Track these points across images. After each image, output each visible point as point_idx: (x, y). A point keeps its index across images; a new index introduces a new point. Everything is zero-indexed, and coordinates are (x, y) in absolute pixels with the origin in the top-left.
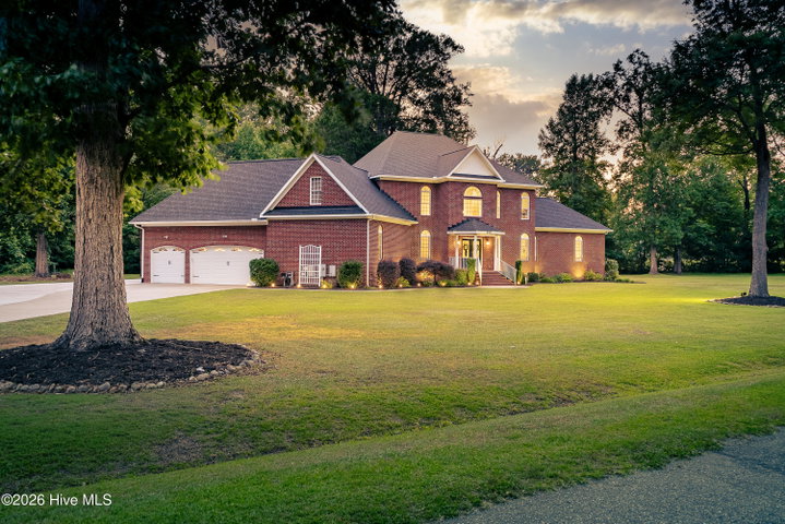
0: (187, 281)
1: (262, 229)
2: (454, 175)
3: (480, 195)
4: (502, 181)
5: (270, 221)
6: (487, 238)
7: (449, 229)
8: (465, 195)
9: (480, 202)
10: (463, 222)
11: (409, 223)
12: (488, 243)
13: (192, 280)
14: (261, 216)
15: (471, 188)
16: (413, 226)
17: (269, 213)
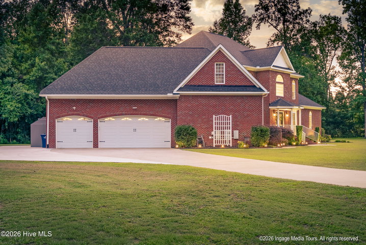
0: (96, 145)
1: (174, 102)
2: (273, 66)
3: (282, 81)
5: (182, 96)
6: (286, 112)
7: (270, 105)
8: (277, 80)
9: (283, 86)
12: (287, 116)
13: (100, 145)
14: (175, 92)
15: (279, 75)
17: (181, 89)
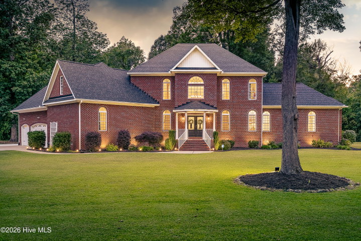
2: (177, 68)
3: (202, 82)
4: (219, 70)
6: (207, 115)
7: (175, 109)
8: (190, 83)
9: (203, 87)
10: (187, 103)
11: (153, 105)
12: (209, 119)
14: (43, 104)
15: (195, 77)
16: (156, 107)
17: (46, 102)
